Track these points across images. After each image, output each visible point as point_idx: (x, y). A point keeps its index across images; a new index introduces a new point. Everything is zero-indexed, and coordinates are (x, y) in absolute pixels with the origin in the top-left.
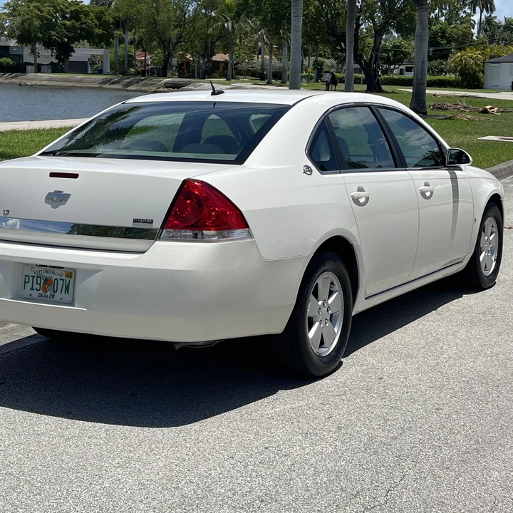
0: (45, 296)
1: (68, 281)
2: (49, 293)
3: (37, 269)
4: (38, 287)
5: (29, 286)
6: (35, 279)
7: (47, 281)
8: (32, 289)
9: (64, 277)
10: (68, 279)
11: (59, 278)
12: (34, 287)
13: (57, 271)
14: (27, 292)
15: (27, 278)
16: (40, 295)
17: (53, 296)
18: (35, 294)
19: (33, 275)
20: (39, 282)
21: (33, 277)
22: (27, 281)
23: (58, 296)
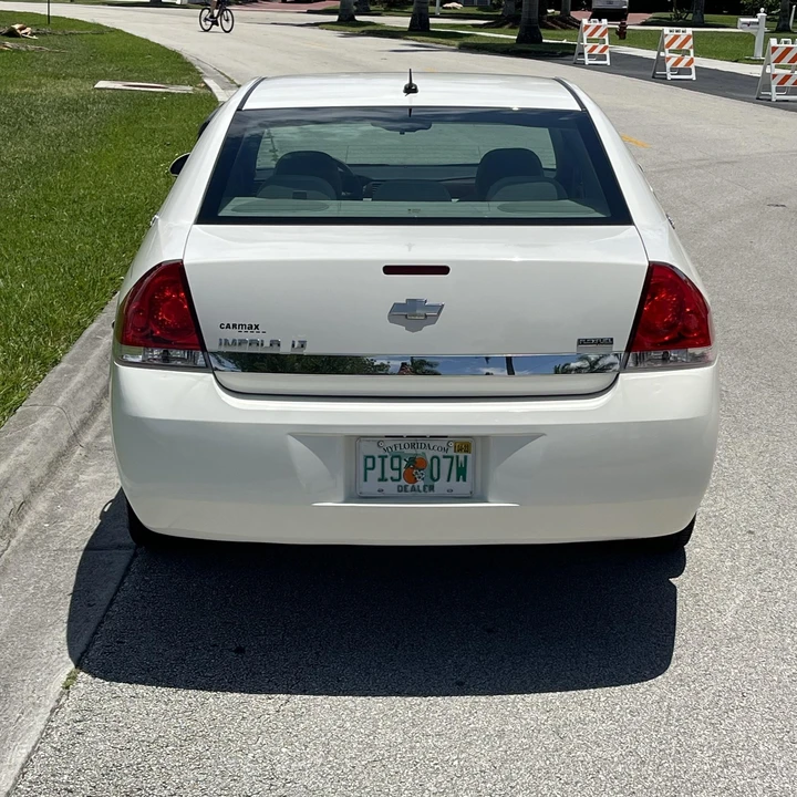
0: (413, 489)
1: (461, 459)
2: (420, 483)
3: (390, 443)
4: (396, 474)
5: (375, 474)
6: (388, 461)
7: (415, 464)
8: (383, 479)
9: (451, 452)
10: (462, 456)
11: (440, 454)
12: (387, 475)
13: (437, 443)
14: (372, 485)
15: (370, 461)
16: (402, 489)
17: (432, 488)
18: (391, 487)
19: (382, 453)
20: (396, 465)
21: (383, 458)
22: (370, 464)
23: (441, 486)
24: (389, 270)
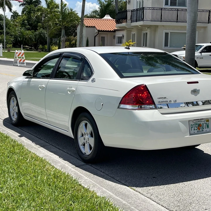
0: (200, 131)
1: (208, 123)
2: (201, 130)
3: (195, 121)
4: (196, 128)
5: (193, 129)
6: (195, 125)
7: (200, 125)
8: (194, 130)
9: (205, 122)
10: (207, 123)
11: (204, 123)
12: (195, 129)
13: (202, 120)
14: (192, 132)
15: (192, 126)
16: (198, 131)
17: (203, 130)
18: (196, 131)
19: (194, 124)
20: (196, 126)
21: (194, 125)
22: (192, 127)
23: (205, 130)
24: (188, 83)
